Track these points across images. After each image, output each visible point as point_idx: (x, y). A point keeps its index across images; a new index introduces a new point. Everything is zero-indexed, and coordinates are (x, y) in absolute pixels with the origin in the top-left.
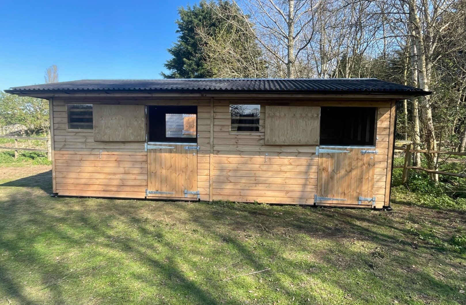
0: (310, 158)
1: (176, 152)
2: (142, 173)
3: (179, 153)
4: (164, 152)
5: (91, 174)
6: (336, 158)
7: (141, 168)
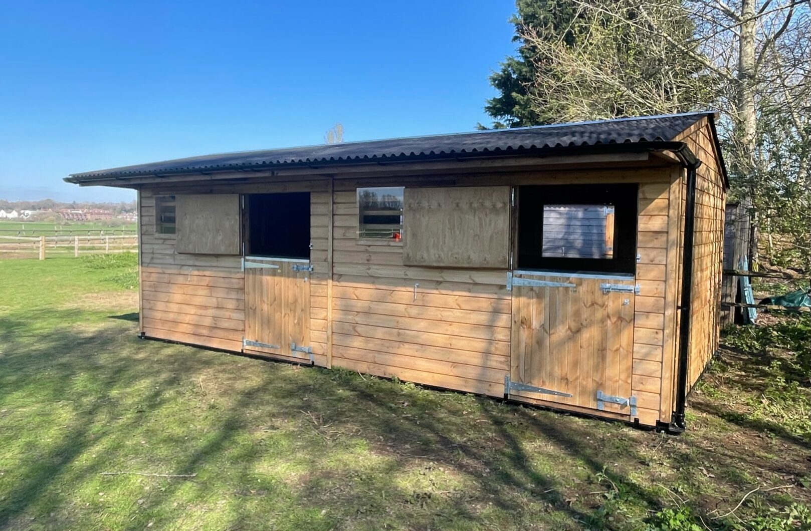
0: (496, 296)
1: (281, 275)
2: (238, 308)
3: (285, 276)
4: (266, 275)
5: (180, 305)
6: (548, 299)
7: (238, 300)
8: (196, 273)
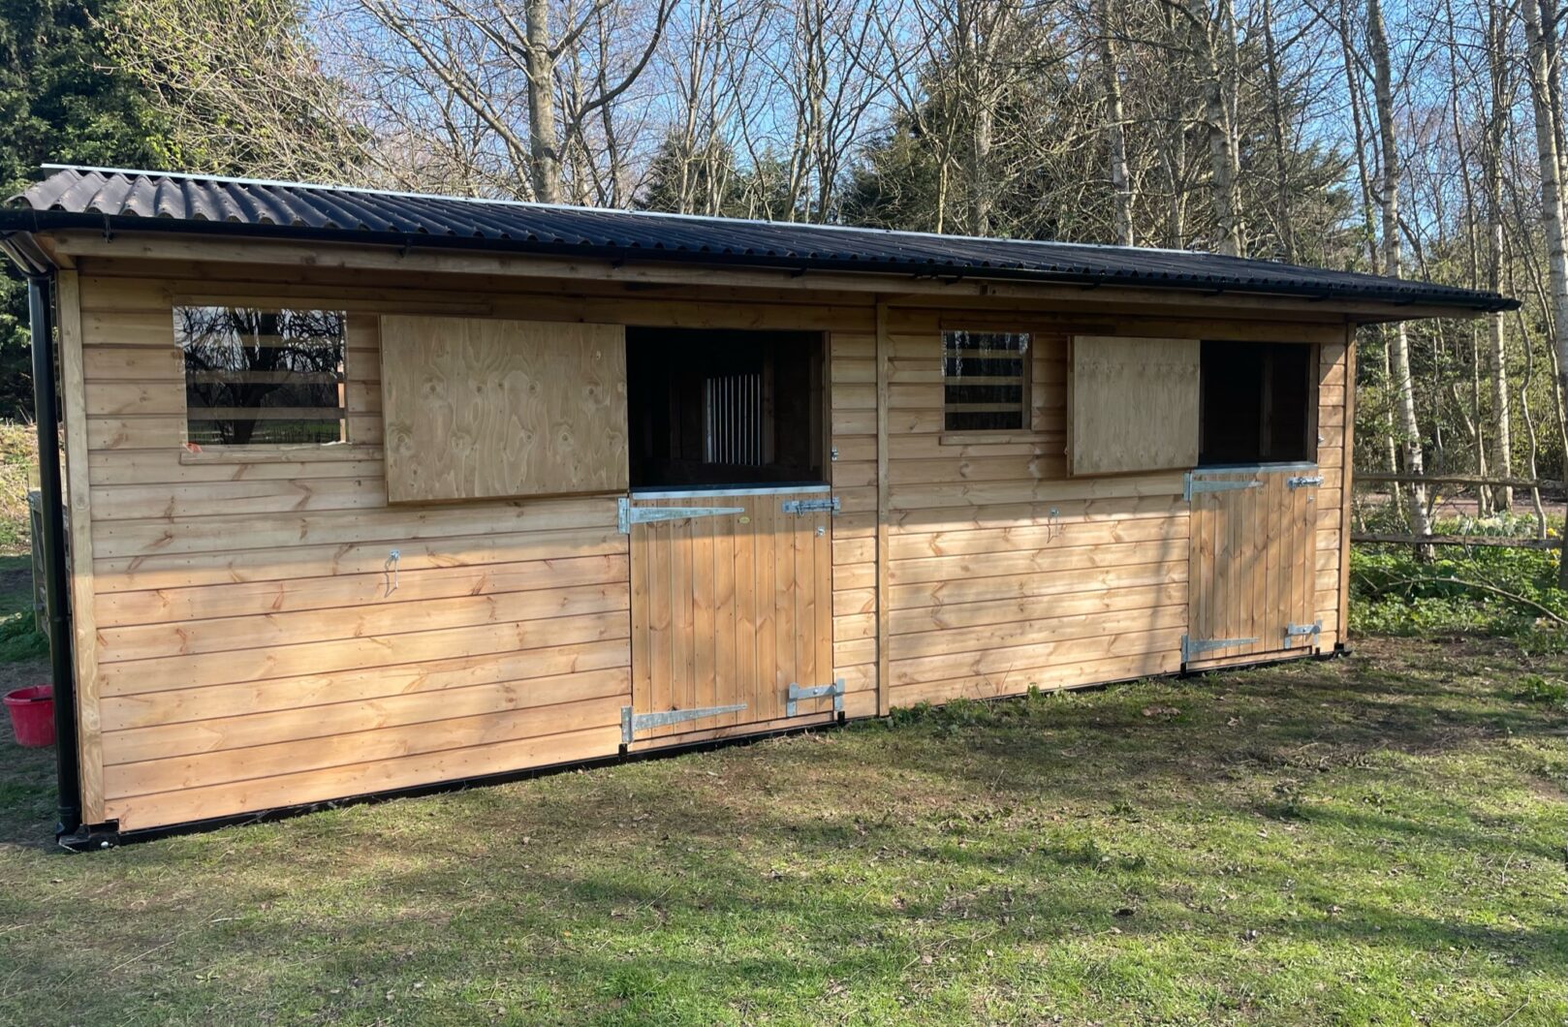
0: (1168, 514)
1: (748, 530)
3: (762, 531)
4: (703, 535)
7: (600, 615)
8: (423, 561)
